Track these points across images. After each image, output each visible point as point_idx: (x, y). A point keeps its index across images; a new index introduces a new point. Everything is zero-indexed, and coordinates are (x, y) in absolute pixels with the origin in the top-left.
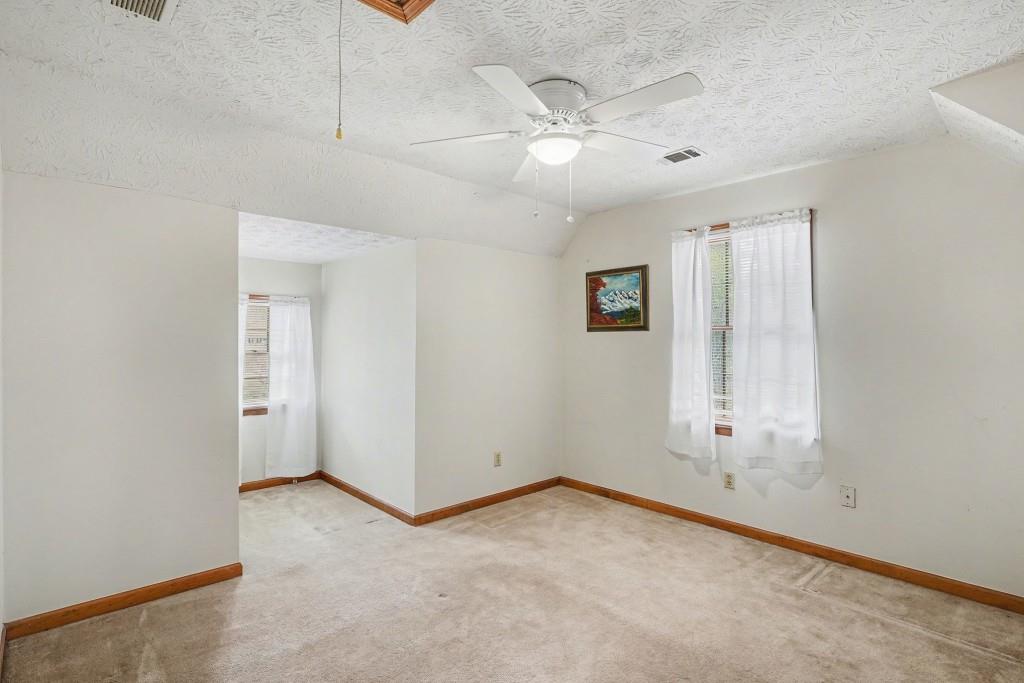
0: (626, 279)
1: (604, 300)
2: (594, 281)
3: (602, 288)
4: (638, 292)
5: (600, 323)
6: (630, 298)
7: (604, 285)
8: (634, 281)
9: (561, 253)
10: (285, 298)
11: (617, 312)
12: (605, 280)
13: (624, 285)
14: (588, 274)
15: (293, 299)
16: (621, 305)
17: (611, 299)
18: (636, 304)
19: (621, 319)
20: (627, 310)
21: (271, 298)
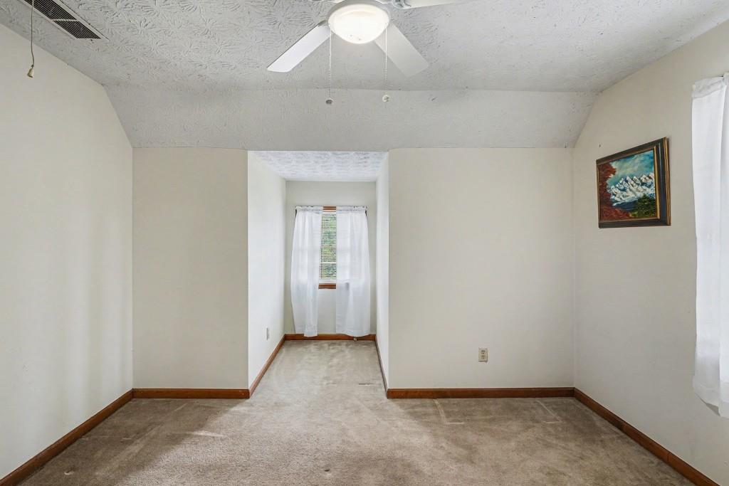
0: (637, 160)
1: (614, 190)
2: (604, 167)
3: (612, 176)
4: (652, 175)
5: (612, 218)
6: (643, 184)
7: (613, 171)
8: (648, 161)
9: (572, 142)
10: (346, 208)
11: (628, 203)
12: (614, 165)
13: (636, 168)
14: (598, 161)
15: (353, 208)
16: (633, 193)
17: (622, 188)
18: (650, 191)
19: (633, 211)
20: (640, 200)
21: (338, 208)
